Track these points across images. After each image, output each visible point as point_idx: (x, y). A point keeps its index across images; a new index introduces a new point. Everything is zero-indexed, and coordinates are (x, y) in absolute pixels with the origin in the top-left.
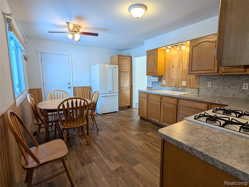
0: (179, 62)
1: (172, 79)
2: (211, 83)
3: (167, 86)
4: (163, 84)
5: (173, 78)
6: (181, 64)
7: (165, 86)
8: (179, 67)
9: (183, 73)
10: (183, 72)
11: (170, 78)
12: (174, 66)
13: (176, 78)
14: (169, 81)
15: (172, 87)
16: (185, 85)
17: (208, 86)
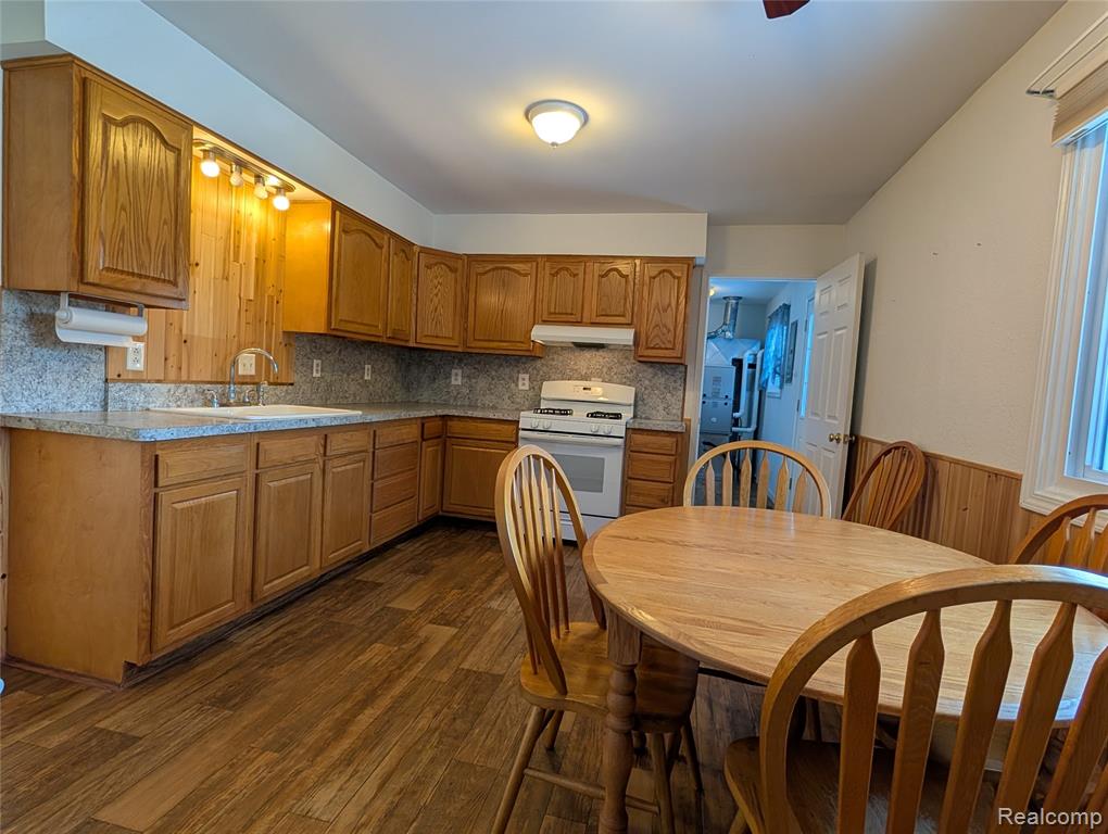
0: (227, 250)
1: (193, 336)
2: (319, 361)
3: (158, 381)
4: (130, 366)
5: (196, 333)
6: (234, 268)
7: (143, 381)
8: (227, 279)
9: (243, 313)
10: (244, 307)
11: (177, 331)
12: (201, 265)
13: (211, 336)
14: (173, 351)
15: (192, 382)
16: (253, 372)
17: (315, 374)
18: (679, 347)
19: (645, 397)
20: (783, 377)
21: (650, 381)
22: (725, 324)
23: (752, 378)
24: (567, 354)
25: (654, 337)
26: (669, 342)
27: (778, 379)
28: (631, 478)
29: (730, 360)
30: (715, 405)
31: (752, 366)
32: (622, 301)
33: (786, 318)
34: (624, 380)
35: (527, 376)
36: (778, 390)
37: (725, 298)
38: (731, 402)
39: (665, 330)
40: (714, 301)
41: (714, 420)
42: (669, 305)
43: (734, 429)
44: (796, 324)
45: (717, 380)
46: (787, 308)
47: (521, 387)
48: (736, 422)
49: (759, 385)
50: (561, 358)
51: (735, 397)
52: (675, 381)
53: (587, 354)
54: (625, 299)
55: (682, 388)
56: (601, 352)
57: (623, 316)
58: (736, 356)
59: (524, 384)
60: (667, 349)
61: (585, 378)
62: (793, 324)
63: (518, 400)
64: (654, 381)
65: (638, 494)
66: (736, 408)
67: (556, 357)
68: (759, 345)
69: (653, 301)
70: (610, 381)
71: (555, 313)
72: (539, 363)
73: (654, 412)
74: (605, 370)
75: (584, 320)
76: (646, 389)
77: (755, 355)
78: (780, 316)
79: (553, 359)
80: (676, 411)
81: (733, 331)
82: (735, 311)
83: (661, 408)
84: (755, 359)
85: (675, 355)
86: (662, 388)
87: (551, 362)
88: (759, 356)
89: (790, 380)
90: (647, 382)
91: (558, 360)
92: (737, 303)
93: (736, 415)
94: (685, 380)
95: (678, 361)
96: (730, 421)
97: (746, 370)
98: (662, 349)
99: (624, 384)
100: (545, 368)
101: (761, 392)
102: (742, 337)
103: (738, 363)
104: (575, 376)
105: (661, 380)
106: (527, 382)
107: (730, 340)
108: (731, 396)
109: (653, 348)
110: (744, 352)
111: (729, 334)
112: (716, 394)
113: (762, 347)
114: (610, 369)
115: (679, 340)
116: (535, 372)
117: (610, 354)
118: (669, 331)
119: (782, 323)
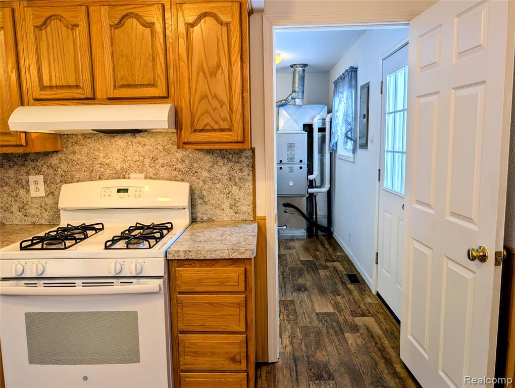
18: (238, 125)
19: (205, 193)
20: (355, 142)
21: (209, 171)
22: (294, 91)
23: (323, 140)
24: (92, 144)
25: (202, 114)
26: (224, 120)
27: (350, 144)
28: (182, 332)
29: (302, 126)
30: (291, 170)
31: (322, 130)
32: (150, 64)
33: (354, 82)
34: (175, 173)
35: (40, 178)
36: (351, 155)
37: (292, 66)
38: (305, 166)
39: (216, 104)
40: (281, 70)
41: (291, 183)
42: (219, 66)
43: (311, 190)
44: (367, 87)
45: (291, 146)
46: (354, 70)
47: (33, 193)
48: (311, 184)
49: (330, 147)
50: (85, 150)
51: (308, 160)
52: (241, 170)
53: (120, 142)
54: (154, 60)
55: (250, 178)
56: (139, 138)
57: (153, 85)
58: (307, 121)
59: (38, 190)
60: (222, 130)
61: (122, 174)
62: (362, 87)
63: (33, 212)
64: (214, 171)
65: (196, 354)
66: (310, 171)
67: (77, 148)
68: (326, 109)
69: (195, 62)
70: (156, 177)
71: (51, 87)
72: (54, 160)
73: (218, 212)
74: (147, 161)
75: (98, 95)
76: (204, 182)
77: (324, 120)
78: (347, 79)
79: (74, 153)
80: (246, 208)
81: (303, 98)
82: (302, 78)
83: (226, 206)
84: (324, 124)
85: (234, 139)
86: (225, 179)
87: (71, 157)
88: (328, 121)
89: (365, 146)
90: (205, 174)
91: (81, 153)
92: (304, 71)
93: (311, 177)
94: (253, 167)
95: (240, 146)
96: (305, 183)
97: (316, 135)
98: (214, 130)
99: (175, 179)
100: (64, 166)
101: (331, 154)
102: (311, 102)
103: (308, 128)
104: (108, 171)
105: (223, 169)
106: (41, 186)
107: (300, 106)
108: (305, 160)
109: (202, 130)
110: (314, 117)
111: (298, 101)
112: (291, 160)
113: (330, 111)
114: (154, 159)
115: (237, 117)
116: (51, 171)
117: (153, 140)
118: (222, 104)
119: (350, 87)
